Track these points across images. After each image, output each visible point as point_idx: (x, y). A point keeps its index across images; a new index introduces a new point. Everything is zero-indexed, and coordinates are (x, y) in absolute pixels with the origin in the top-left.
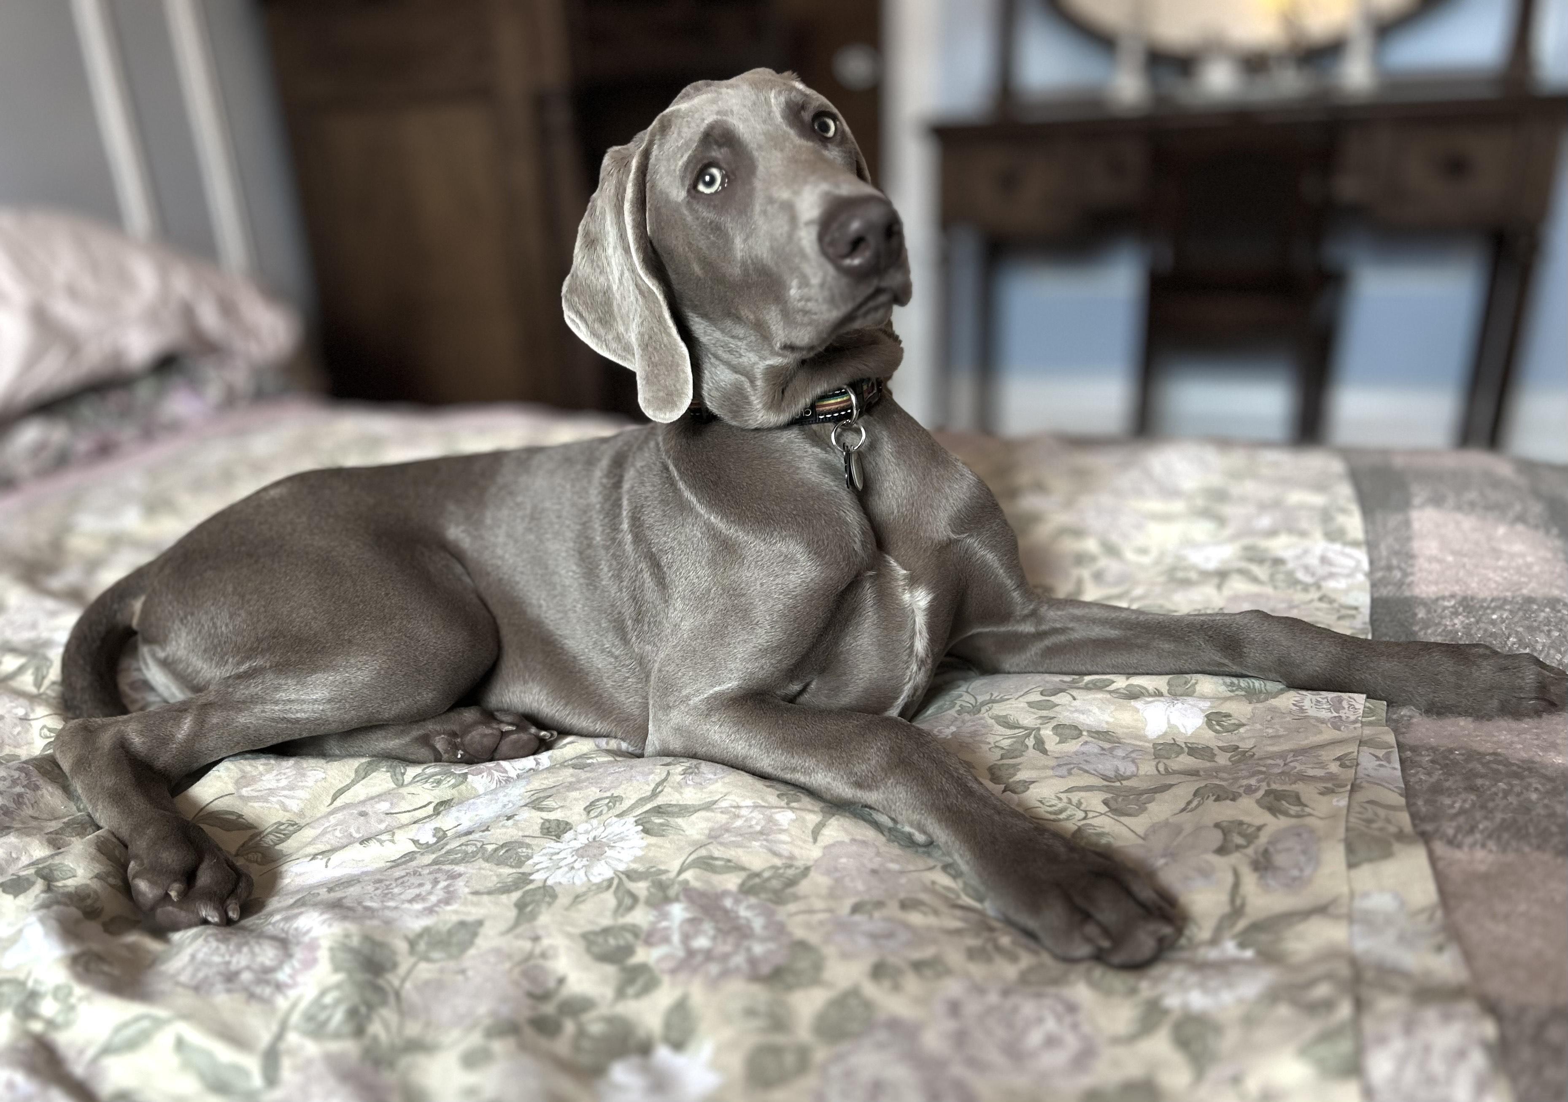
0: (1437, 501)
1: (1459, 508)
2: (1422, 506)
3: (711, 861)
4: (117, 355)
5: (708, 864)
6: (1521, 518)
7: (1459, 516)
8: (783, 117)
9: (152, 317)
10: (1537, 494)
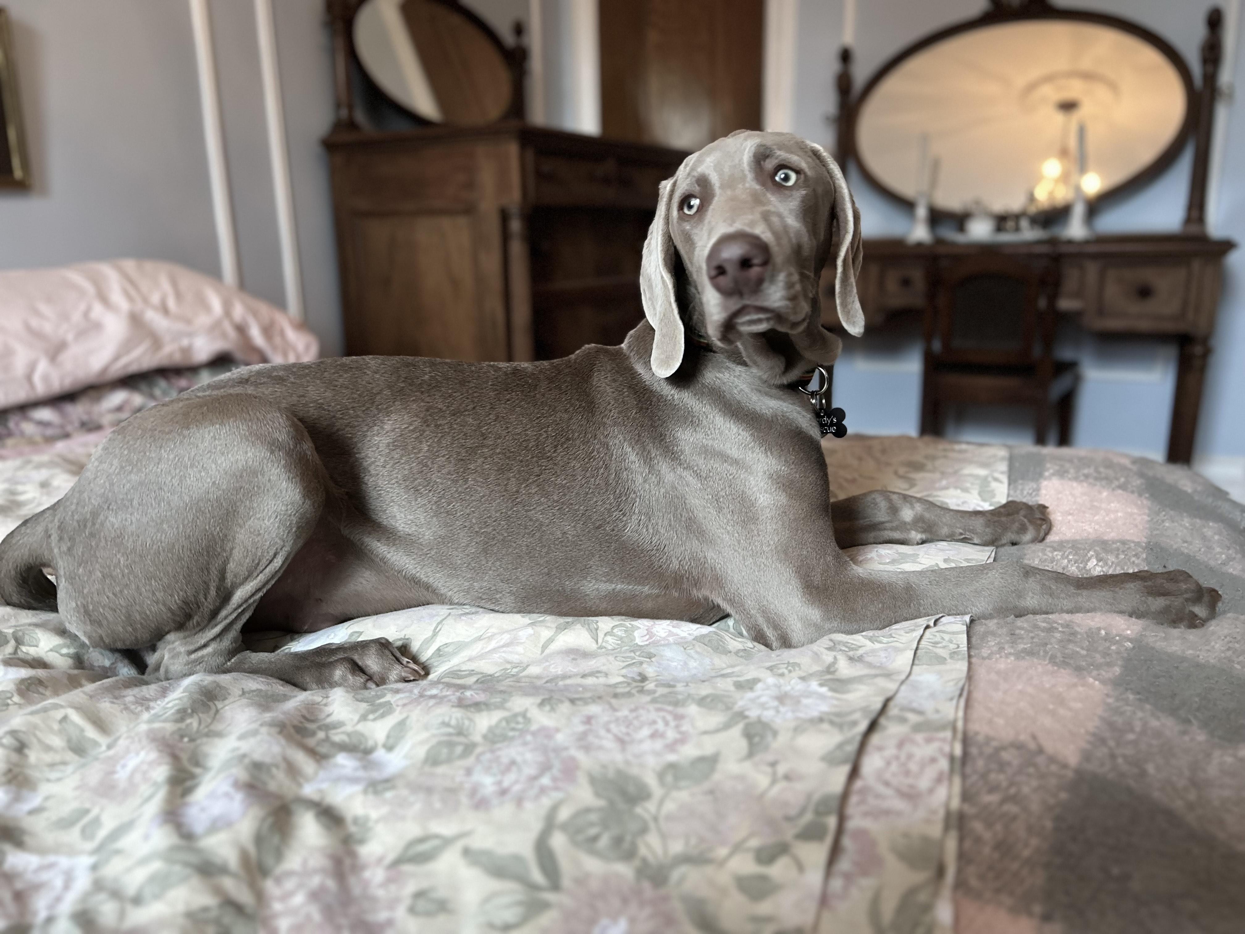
0: (1061, 474)
1: (1076, 479)
2: (1049, 478)
3: (460, 673)
4: (187, 351)
5: (458, 675)
6: (1123, 487)
7: (1075, 484)
8: (749, 165)
9: (215, 328)
10: (1141, 475)
